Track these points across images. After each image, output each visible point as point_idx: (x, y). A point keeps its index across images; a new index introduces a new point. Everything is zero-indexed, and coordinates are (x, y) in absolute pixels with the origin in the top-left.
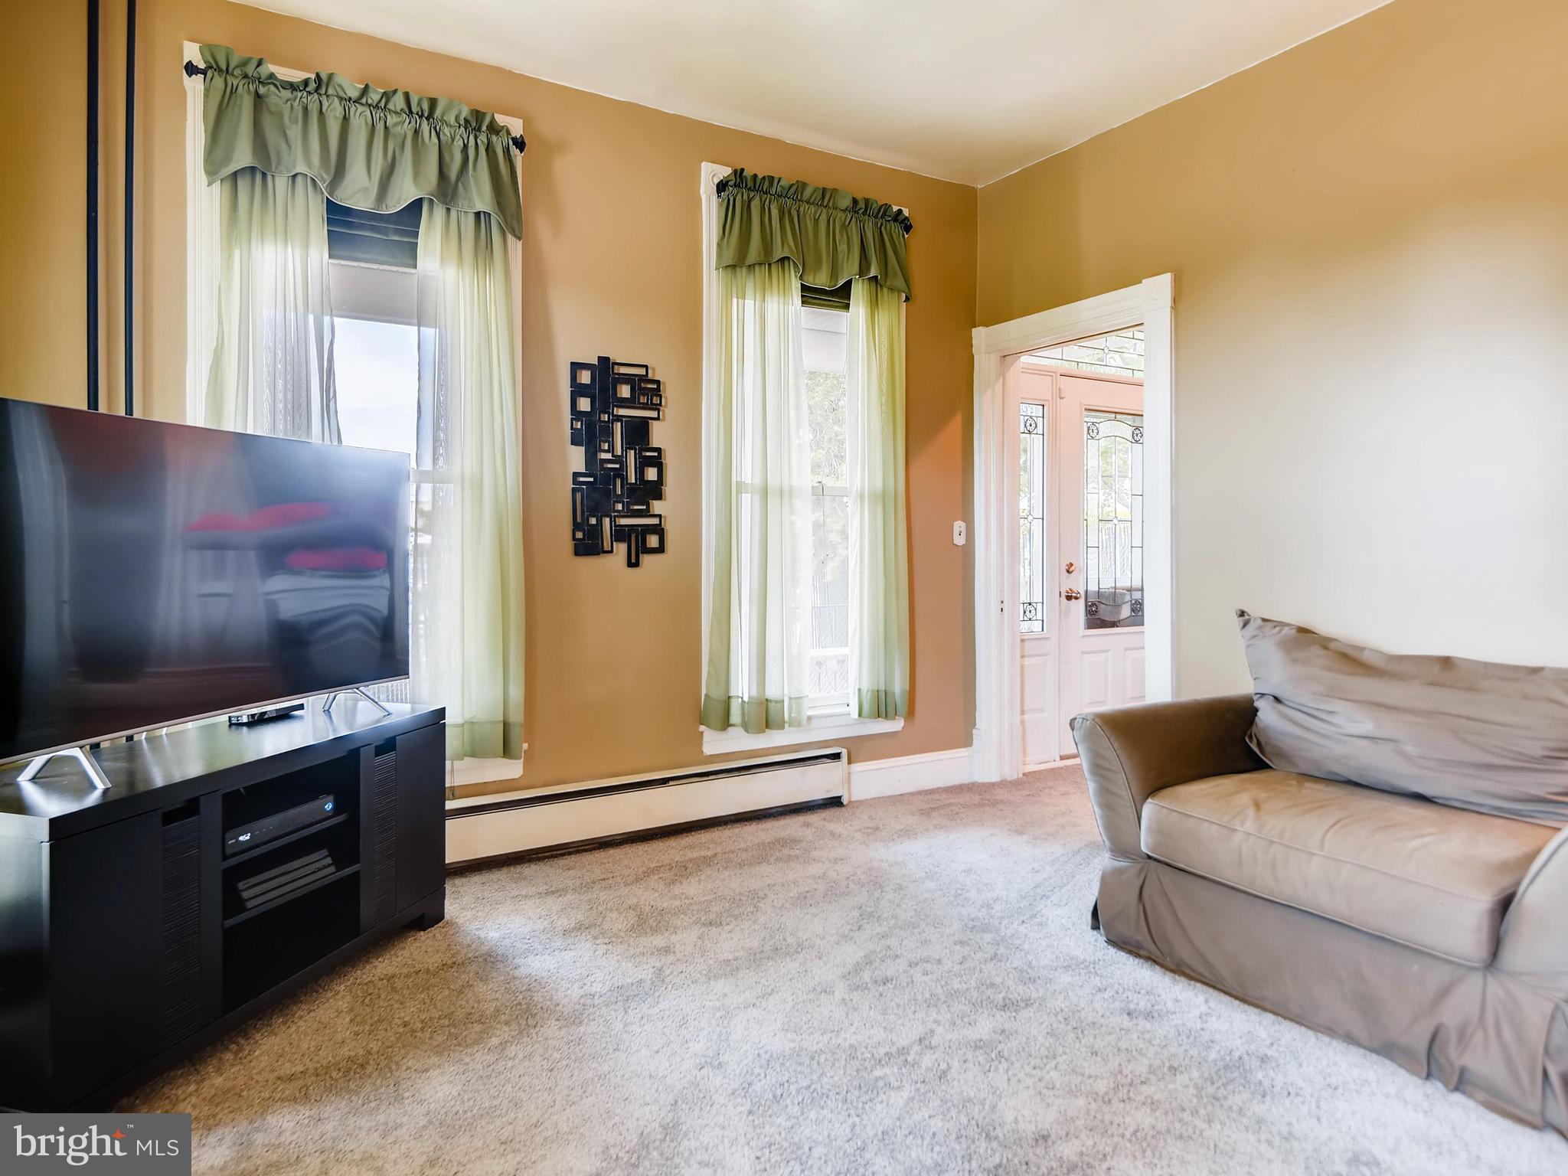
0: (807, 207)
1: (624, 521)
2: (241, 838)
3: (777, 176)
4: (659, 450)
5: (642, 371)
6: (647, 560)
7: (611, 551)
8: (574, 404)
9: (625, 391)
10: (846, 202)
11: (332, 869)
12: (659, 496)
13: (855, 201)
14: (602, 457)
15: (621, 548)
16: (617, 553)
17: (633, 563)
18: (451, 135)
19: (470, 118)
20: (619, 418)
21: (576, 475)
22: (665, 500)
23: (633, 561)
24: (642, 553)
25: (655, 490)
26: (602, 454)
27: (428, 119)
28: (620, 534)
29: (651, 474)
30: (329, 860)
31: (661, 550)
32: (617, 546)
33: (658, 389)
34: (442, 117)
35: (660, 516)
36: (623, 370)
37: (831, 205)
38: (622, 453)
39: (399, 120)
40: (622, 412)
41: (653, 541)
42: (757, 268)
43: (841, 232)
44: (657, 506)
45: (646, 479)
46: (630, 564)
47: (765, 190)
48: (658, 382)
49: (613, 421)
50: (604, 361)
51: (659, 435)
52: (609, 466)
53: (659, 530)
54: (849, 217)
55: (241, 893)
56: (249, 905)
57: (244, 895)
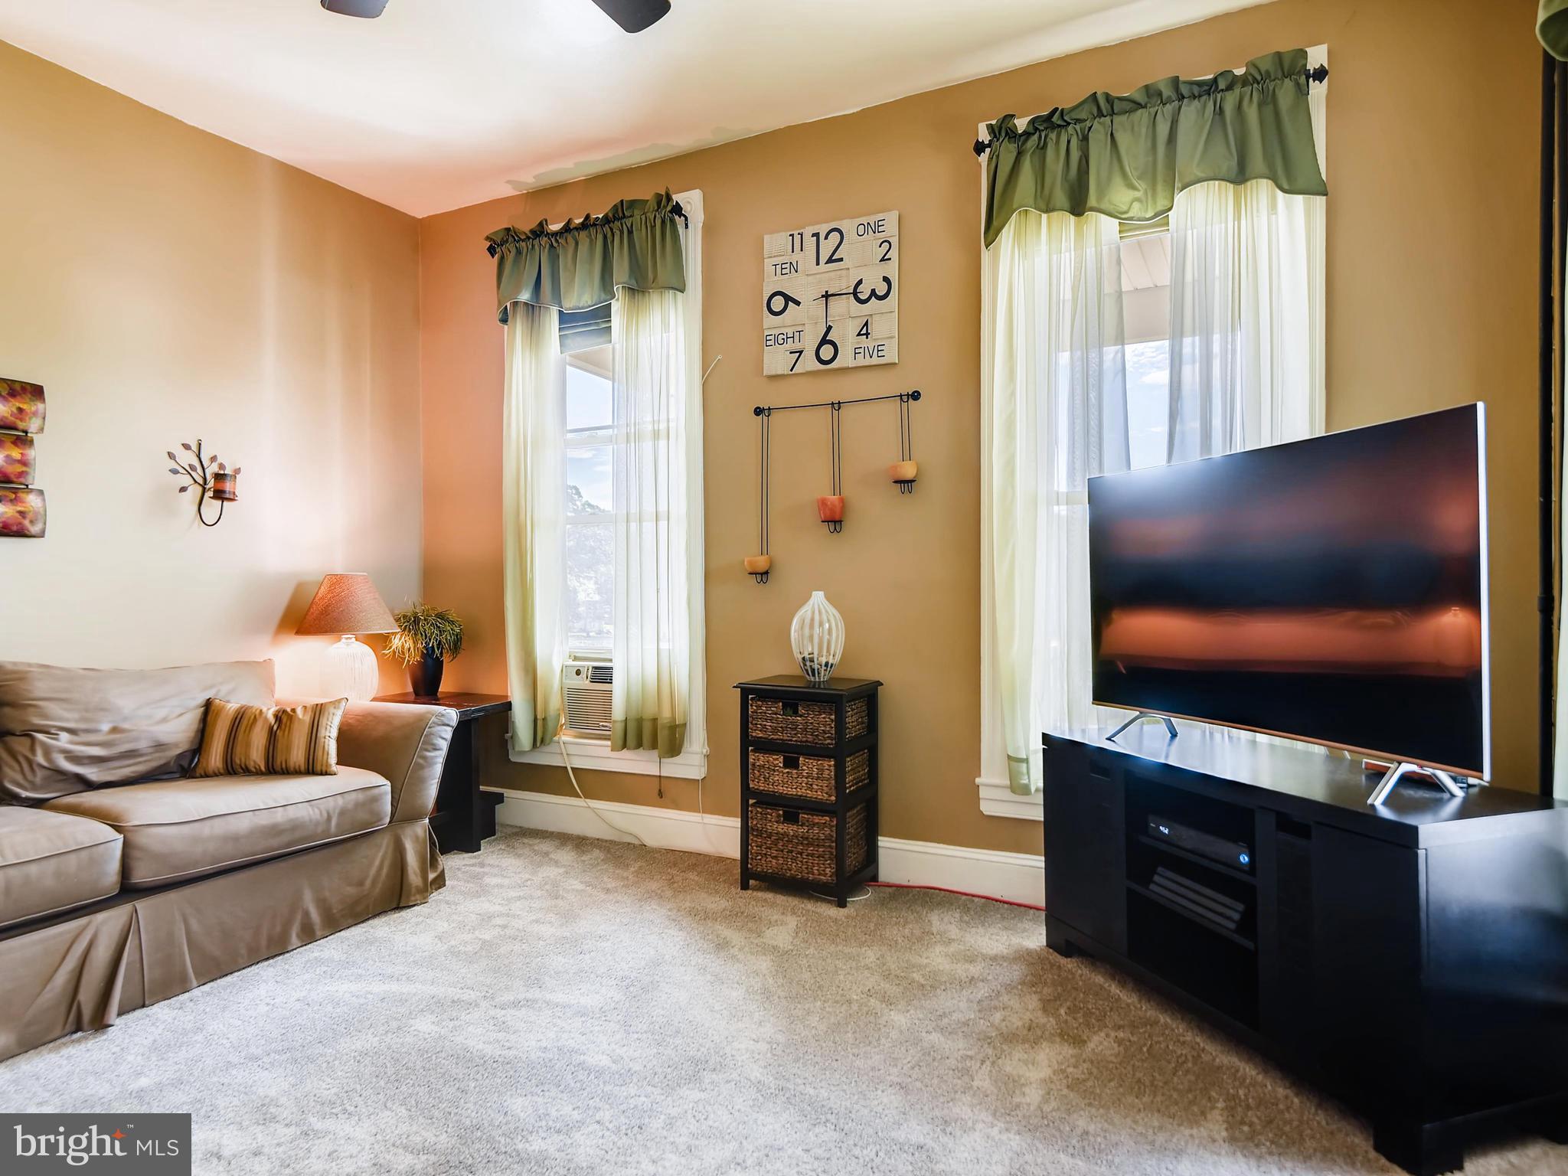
2: (1161, 828)
11: (1232, 926)
30: (1236, 916)
55: (1155, 872)
56: (1152, 887)
57: (1156, 878)
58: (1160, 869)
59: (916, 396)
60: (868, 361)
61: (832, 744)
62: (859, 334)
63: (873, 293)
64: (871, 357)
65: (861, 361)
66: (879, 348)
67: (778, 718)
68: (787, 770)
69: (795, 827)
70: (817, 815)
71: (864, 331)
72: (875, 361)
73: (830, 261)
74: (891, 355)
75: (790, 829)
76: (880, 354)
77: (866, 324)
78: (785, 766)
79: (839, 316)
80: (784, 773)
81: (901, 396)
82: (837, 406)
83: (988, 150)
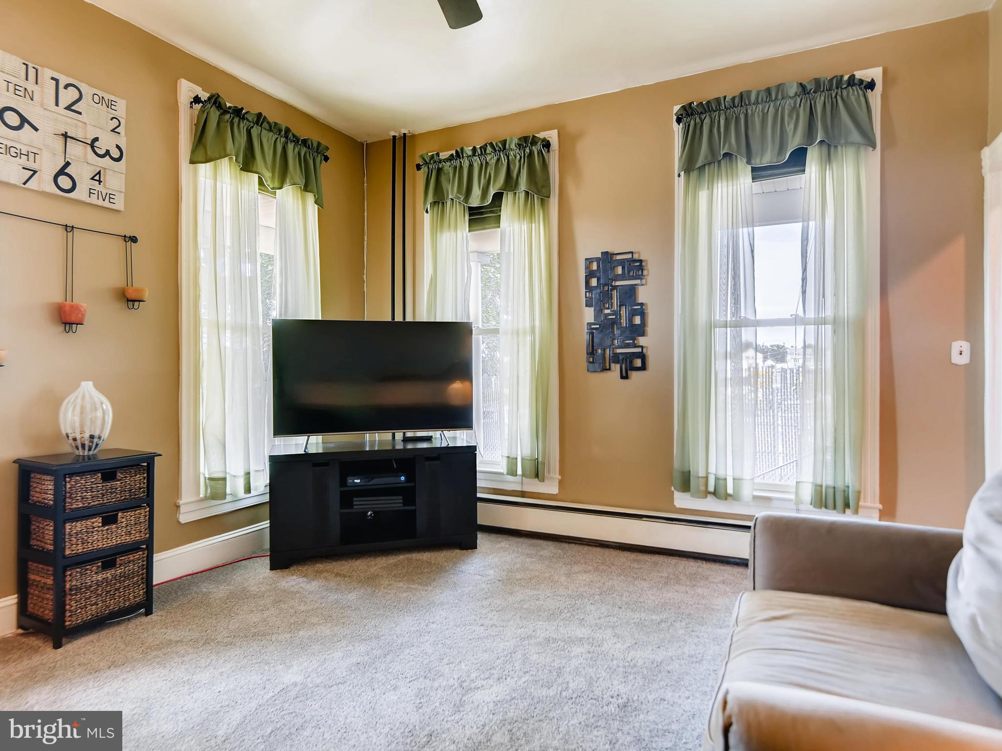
0: (754, 107)
1: (619, 351)
2: (355, 481)
3: (721, 96)
4: (642, 304)
5: (629, 256)
6: (634, 375)
7: (609, 369)
8: (587, 283)
9: (619, 270)
10: (793, 90)
11: (401, 505)
12: (643, 334)
13: (802, 85)
14: (605, 313)
15: (616, 368)
16: (615, 371)
17: (624, 376)
18: (514, 155)
19: (520, 143)
20: (615, 287)
21: (589, 324)
22: (647, 336)
23: (624, 374)
24: (630, 370)
25: (640, 330)
26: (605, 310)
27: (503, 151)
28: (616, 359)
29: (637, 320)
30: (401, 501)
31: (643, 368)
32: (615, 367)
33: (641, 265)
34: (510, 147)
35: (642, 347)
36: (619, 257)
37: (780, 97)
38: (617, 308)
39: (491, 157)
40: (618, 283)
41: (638, 363)
42: (707, 167)
43: (790, 115)
44: (642, 341)
45: (634, 323)
46: (622, 377)
47: (715, 109)
48: (641, 261)
49: (612, 290)
50: (605, 254)
51: (643, 295)
52: (610, 317)
53: (642, 356)
54: (799, 100)
55: (352, 501)
56: (355, 507)
57: (354, 503)
58: (355, 499)
59: (134, 239)
60: (100, 202)
61: (144, 496)
62: (92, 179)
63: (108, 153)
64: (104, 200)
65: (94, 200)
66: (111, 196)
67: (98, 487)
68: (106, 528)
69: (113, 571)
70: (131, 554)
71: (97, 178)
72: (106, 204)
73: (68, 108)
74: (119, 204)
75: (109, 574)
76: (111, 200)
77: (99, 173)
78: (104, 524)
79: (75, 156)
80: (103, 531)
81: (125, 236)
82: (69, 229)
83: (201, 105)
